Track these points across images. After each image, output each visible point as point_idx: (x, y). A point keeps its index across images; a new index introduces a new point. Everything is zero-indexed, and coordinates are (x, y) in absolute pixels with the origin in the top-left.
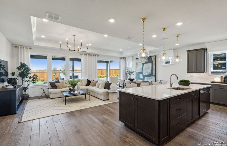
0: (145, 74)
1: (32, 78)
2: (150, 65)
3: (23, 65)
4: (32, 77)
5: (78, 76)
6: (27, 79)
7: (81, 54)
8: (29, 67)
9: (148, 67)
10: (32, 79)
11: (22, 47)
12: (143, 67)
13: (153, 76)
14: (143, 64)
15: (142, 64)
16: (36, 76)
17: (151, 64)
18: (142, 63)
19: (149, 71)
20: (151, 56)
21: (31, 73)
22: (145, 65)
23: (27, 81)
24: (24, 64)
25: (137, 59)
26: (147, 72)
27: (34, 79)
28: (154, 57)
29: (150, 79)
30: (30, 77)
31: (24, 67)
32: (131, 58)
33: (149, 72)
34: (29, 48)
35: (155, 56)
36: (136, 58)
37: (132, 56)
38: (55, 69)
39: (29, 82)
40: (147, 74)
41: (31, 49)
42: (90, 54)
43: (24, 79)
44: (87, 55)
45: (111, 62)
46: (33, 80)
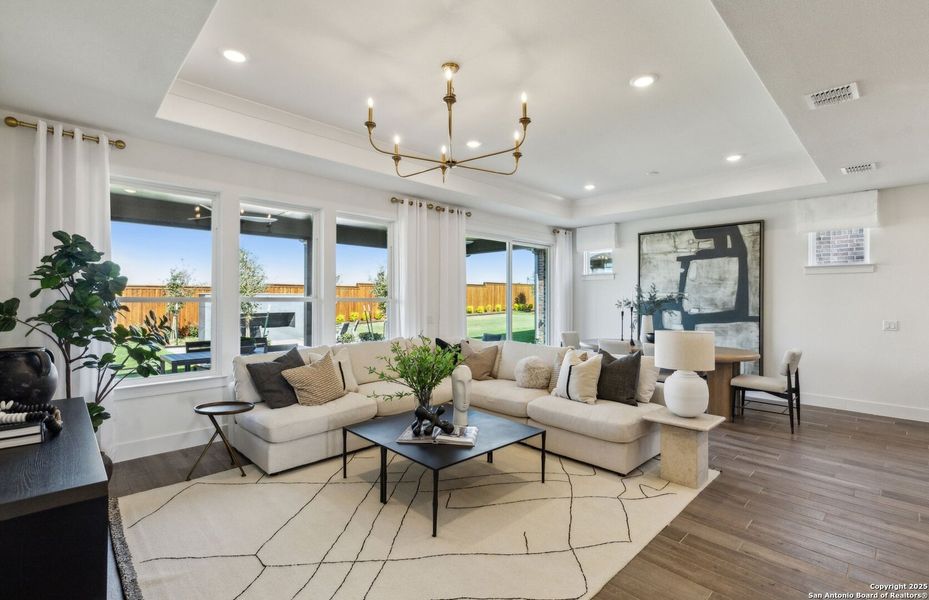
0: (695, 311)
1: (133, 340)
2: (732, 265)
3: (71, 253)
4: (133, 332)
5: (293, 314)
6: (97, 347)
7: (394, 200)
8: (118, 268)
9: (716, 277)
10: (133, 345)
11: (59, 129)
12: (684, 276)
13: (752, 319)
14: (685, 262)
15: (679, 259)
16: (161, 326)
17: (735, 260)
18: (676, 255)
19: (726, 295)
20: (736, 224)
21: (126, 308)
22: (694, 265)
23: (101, 364)
24: (79, 240)
25: (646, 240)
26: (712, 302)
27: (146, 348)
28: (756, 227)
29: (730, 333)
30: (121, 335)
31: (82, 264)
32: (613, 232)
33: (726, 299)
34: (104, 141)
35: (761, 223)
36: (641, 232)
37: (617, 221)
38: (178, 282)
39: (112, 368)
40: (708, 310)
41: (118, 144)
42: (435, 205)
43: (75, 350)
44: (421, 205)
45: (515, 247)
46: (138, 355)
